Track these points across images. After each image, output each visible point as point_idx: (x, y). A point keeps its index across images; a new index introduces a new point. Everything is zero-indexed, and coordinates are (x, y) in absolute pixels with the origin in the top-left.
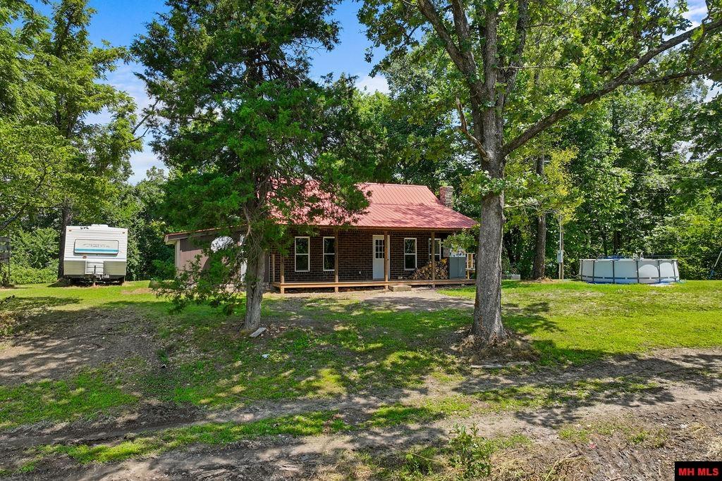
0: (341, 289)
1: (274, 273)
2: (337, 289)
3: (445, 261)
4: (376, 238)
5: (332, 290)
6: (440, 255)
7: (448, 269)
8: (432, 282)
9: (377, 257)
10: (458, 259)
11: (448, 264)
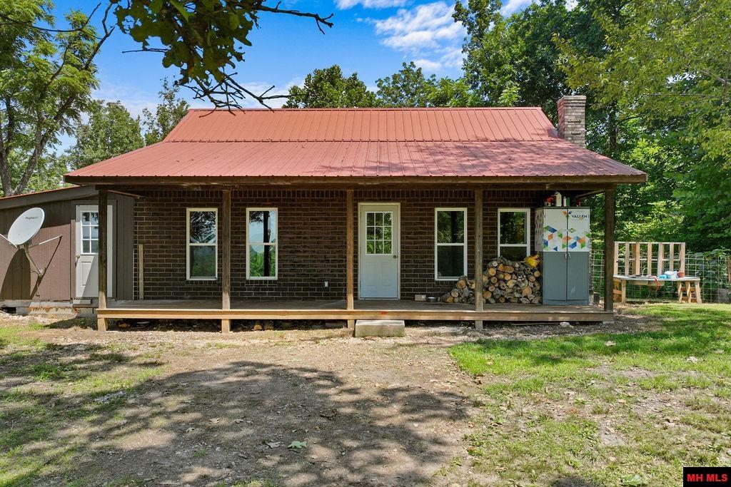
0: (236, 325)
1: (141, 281)
2: (226, 325)
3: (533, 262)
4: (366, 208)
5: (214, 326)
6: (528, 245)
7: (539, 279)
8: (479, 313)
9: (369, 250)
10: (567, 257)
11: (540, 267)
